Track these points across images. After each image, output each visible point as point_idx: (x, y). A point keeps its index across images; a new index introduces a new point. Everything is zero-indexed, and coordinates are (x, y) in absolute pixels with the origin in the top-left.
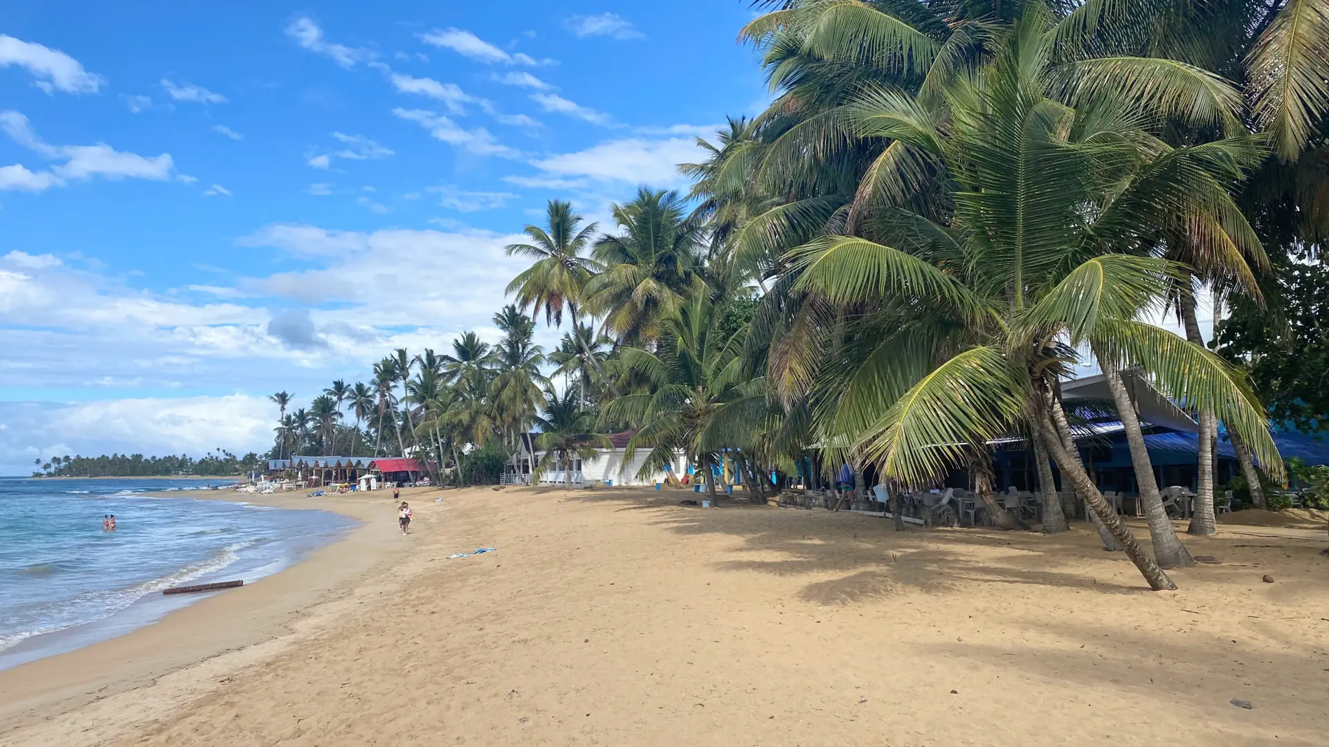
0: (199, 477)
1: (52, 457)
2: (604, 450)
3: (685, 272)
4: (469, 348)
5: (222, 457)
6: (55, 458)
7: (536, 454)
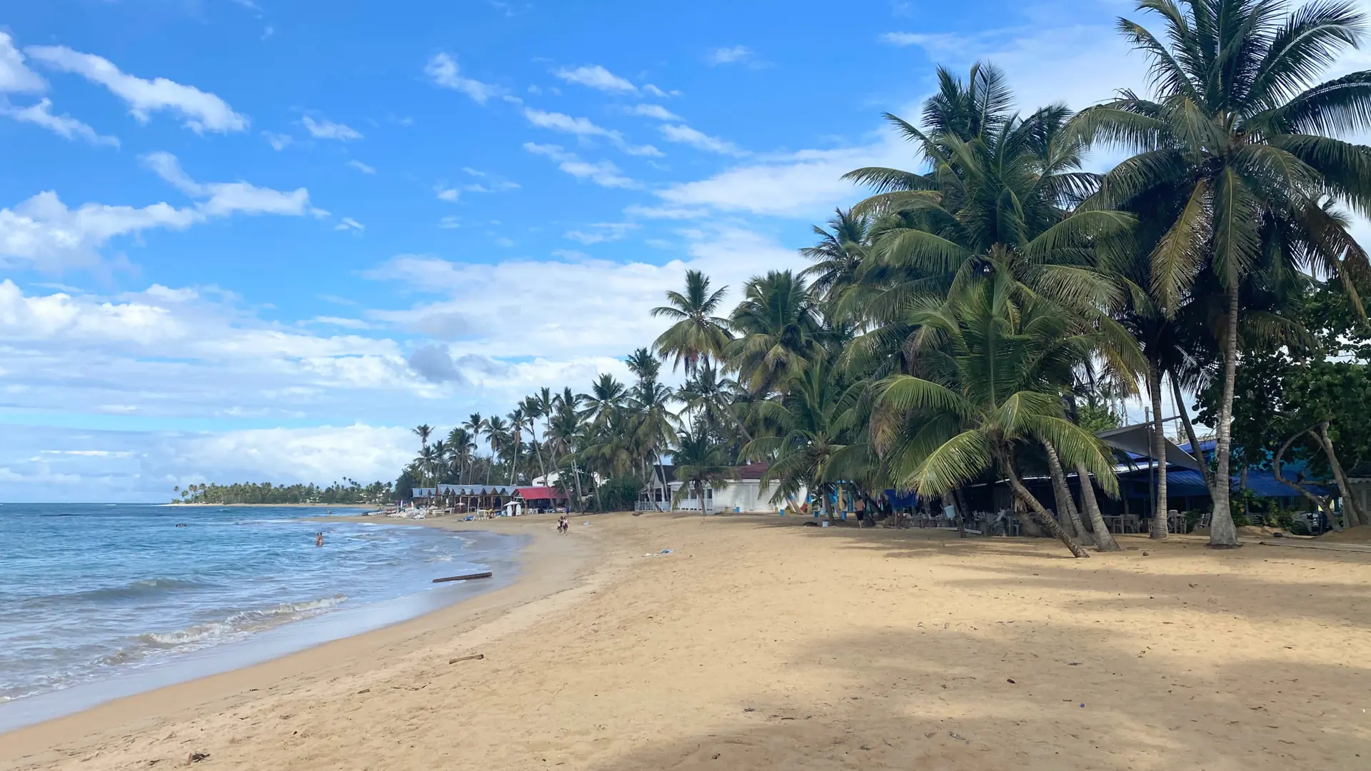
0: (326, 505)
1: (190, 484)
2: (732, 481)
3: (807, 341)
4: (606, 388)
5: (348, 485)
6: (192, 485)
7: (669, 484)
